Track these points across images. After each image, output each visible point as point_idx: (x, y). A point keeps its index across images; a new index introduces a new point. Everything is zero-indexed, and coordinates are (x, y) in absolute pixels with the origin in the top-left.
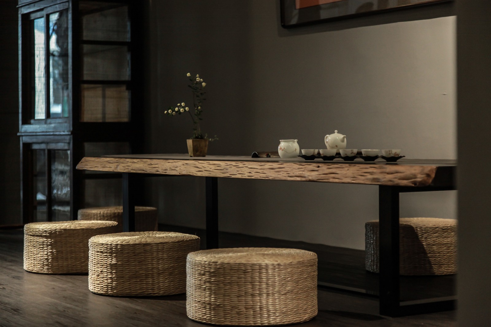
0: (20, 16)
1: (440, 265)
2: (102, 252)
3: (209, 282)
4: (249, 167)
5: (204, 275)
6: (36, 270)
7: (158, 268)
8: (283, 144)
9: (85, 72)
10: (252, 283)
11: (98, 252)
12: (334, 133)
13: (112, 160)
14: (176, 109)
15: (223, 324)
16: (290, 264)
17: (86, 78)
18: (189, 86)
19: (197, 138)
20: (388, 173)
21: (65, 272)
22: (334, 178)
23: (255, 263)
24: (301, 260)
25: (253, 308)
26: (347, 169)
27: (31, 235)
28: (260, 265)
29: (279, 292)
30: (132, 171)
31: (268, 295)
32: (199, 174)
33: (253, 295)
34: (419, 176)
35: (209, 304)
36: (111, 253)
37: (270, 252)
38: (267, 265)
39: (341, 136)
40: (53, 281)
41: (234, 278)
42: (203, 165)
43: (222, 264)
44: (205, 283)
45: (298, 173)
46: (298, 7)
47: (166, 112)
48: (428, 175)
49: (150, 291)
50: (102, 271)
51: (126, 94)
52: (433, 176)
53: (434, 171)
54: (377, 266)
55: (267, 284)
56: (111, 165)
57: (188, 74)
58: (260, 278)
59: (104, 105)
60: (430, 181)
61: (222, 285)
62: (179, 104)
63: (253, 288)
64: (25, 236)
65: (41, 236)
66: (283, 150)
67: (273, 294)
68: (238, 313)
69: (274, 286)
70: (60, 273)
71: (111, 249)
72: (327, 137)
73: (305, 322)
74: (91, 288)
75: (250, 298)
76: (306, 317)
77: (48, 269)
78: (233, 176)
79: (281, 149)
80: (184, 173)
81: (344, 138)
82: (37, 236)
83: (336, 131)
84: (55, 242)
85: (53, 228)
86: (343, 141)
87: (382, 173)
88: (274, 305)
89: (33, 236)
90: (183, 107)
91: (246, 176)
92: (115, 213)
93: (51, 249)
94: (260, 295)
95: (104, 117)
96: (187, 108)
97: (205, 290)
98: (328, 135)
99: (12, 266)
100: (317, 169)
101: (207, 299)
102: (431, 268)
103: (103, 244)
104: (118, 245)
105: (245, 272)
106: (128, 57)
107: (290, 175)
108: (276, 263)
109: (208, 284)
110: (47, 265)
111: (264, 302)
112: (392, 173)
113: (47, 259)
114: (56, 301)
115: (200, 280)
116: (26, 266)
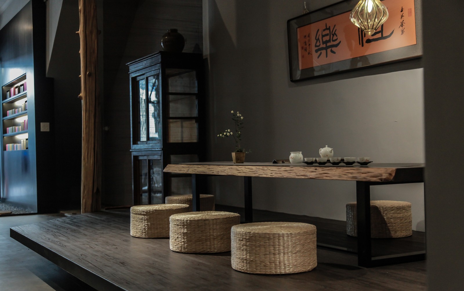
0: (130, 78)
1: (396, 232)
2: (177, 225)
3: (246, 245)
4: (271, 169)
5: (242, 240)
6: (138, 235)
7: (213, 235)
8: (292, 155)
9: (170, 112)
10: (274, 246)
11: (175, 225)
12: (326, 147)
13: (185, 166)
14: (225, 134)
15: (255, 273)
16: (299, 233)
17: (171, 115)
18: (233, 119)
19: (238, 151)
20: (362, 173)
21: (156, 237)
22: (327, 176)
23: (276, 233)
24: (306, 230)
25: (274, 262)
26: (335, 170)
27: (135, 214)
28: (279, 234)
29: (291, 252)
30: (197, 173)
31: (284, 254)
32: (239, 175)
33: (274, 254)
34: (384, 175)
35: (246, 260)
36: (184, 225)
37: (285, 225)
38: (283, 234)
39: (330, 149)
40: (148, 243)
41: (262, 243)
42: (242, 169)
43: (254, 233)
44: (243, 246)
45: (302, 173)
46: (300, 68)
47: (218, 135)
48: (390, 174)
49: (209, 250)
50: (178, 237)
51: (196, 125)
52: (394, 175)
53: (395, 172)
54: (354, 232)
55: (284, 247)
56: (184, 169)
57: (232, 112)
58: (279, 242)
59: (182, 132)
60: (392, 178)
61: (254, 247)
62: (226, 131)
63: (274, 249)
64: (131, 214)
65: (141, 214)
66: (292, 159)
67: (288, 253)
68: (265, 266)
69: (288, 248)
70: (153, 237)
71: (183, 223)
72: (321, 150)
73: (309, 272)
74: (171, 248)
75: (272, 256)
76: (309, 268)
77: (145, 235)
78: (261, 176)
79: (291, 158)
80: (230, 174)
81: (332, 150)
82: (139, 214)
83: (326, 146)
84: (150, 218)
85: (148, 209)
86: (331, 152)
87: (358, 173)
88: (288, 260)
89: (136, 214)
90: (229, 132)
91: (269, 176)
93: (147, 222)
94: (279, 254)
95: (182, 140)
96: (231, 133)
97: (243, 250)
98: (321, 149)
99: (123, 233)
100: (315, 170)
101: (244, 257)
102: (390, 233)
103: (178, 220)
104: (187, 220)
105: (269, 239)
106: (196, 102)
107: (298, 175)
108: (289, 233)
109: (245, 247)
110: (145, 233)
111: (282, 258)
112: (365, 173)
113: (144, 229)
114: (148, 256)
115: (240, 244)
116: (132, 233)
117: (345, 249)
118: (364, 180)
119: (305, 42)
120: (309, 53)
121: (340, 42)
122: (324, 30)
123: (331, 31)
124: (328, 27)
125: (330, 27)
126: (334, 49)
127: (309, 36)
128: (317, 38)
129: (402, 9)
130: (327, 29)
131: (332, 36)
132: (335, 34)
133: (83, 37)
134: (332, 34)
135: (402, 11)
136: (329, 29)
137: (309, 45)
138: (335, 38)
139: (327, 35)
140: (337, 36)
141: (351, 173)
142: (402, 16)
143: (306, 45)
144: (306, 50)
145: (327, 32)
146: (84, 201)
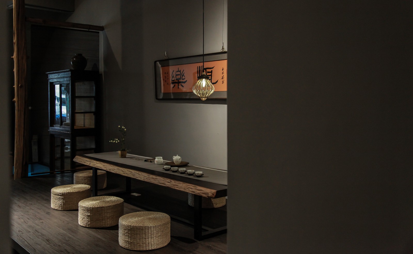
0: (49, 83)
1: (216, 204)
2: (84, 210)
3: (128, 233)
4: (144, 175)
5: (126, 230)
6: (56, 208)
7: (107, 216)
8: (156, 159)
9: (76, 108)
10: (145, 234)
11: (82, 210)
12: (177, 156)
13: (88, 160)
14: (114, 141)
15: (133, 250)
16: (160, 225)
17: (76, 111)
18: (120, 131)
19: (122, 150)
20: (198, 190)
21: (68, 210)
22: (177, 187)
23: (146, 226)
24: (164, 222)
25: (145, 243)
26: (182, 184)
27: (54, 194)
28: (148, 227)
29: (156, 237)
30: (96, 167)
31: (151, 238)
32: (124, 175)
33: (145, 238)
34: (210, 194)
35: (128, 242)
36: (88, 211)
38: (151, 227)
39: (179, 157)
40: (64, 216)
41: (138, 232)
42: (125, 171)
43: (133, 226)
44: (126, 233)
45: (163, 182)
46: (162, 91)
47: (110, 141)
48: (213, 194)
50: (84, 218)
51: (93, 117)
52: (215, 195)
53: (216, 193)
54: (192, 204)
55: (151, 234)
56: (87, 162)
57: (119, 126)
58: (148, 231)
60: (214, 196)
61: (133, 235)
62: (115, 139)
63: (145, 236)
64: (52, 194)
65: (58, 195)
66: (157, 162)
67: (153, 237)
68: (140, 246)
69: (154, 235)
71: (88, 209)
72: (174, 157)
73: (166, 246)
74: (79, 223)
75: (144, 240)
76: (166, 244)
77: (61, 208)
78: (137, 178)
79: (156, 161)
80: (118, 173)
81: (180, 158)
82: (57, 195)
84: (65, 198)
85: (63, 192)
86: (180, 159)
87: (195, 189)
88: (154, 241)
89: (55, 195)
90: (118, 141)
91: (142, 179)
92: (89, 176)
93: (63, 200)
94: (148, 238)
96: (119, 141)
97: (126, 236)
98: (174, 156)
99: (46, 203)
100: (170, 182)
101: (127, 239)
102: (213, 205)
103: (84, 207)
104: (90, 207)
105: (142, 230)
106: (94, 102)
107: (160, 183)
108: (154, 225)
109: (127, 234)
110: (61, 207)
111: (150, 241)
112: (199, 190)
113: (61, 205)
115: (124, 232)
116: (52, 206)
117: (187, 221)
118: (198, 195)
119: (165, 77)
120: (167, 84)
121: (187, 81)
122: (177, 72)
123: (181, 73)
124: (179, 70)
125: (180, 70)
126: (183, 84)
127: (168, 73)
128: (173, 76)
129: (223, 69)
130: (178, 71)
131: (182, 76)
132: (183, 75)
133: (17, 61)
134: (182, 75)
135: (223, 70)
136: (180, 71)
137: (168, 79)
138: (183, 78)
139: (179, 75)
140: (185, 77)
141: (191, 188)
142: (223, 73)
143: (166, 78)
144: (166, 81)
145: (179, 73)
146: (16, 170)
